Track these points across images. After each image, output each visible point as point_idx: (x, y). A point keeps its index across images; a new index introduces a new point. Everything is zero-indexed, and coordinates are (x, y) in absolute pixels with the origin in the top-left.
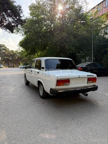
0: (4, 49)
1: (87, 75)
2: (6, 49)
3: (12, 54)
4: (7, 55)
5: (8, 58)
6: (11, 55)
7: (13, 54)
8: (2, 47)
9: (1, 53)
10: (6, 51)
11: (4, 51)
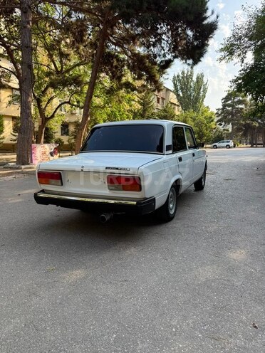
0: (241, 102)
1: (106, 168)
5: (247, 122)
9: (232, 112)
10: (246, 105)
11: (240, 106)
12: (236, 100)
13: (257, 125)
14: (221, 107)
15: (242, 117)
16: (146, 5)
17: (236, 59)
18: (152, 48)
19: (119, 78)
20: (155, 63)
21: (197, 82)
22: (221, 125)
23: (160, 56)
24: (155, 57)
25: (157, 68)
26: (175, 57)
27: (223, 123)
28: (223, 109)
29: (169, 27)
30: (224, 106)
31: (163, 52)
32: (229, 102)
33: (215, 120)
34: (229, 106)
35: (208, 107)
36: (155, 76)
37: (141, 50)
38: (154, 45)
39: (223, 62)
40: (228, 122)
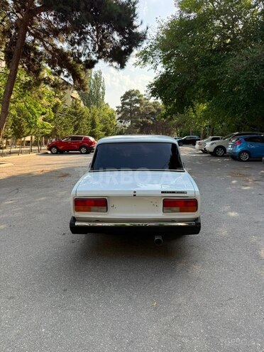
0: (137, 101)
1: (162, 192)
2: (141, 100)
3: (153, 110)
4: (143, 115)
5: (144, 120)
6: (153, 114)
7: (155, 111)
8: (134, 95)
9: (130, 110)
10: (141, 104)
11: (138, 105)
12: (133, 99)
13: (152, 122)
14: (121, 105)
15: (139, 114)
16: (83, 5)
17: (149, 66)
18: (76, 45)
19: (37, 72)
20: (80, 62)
21: (96, 78)
22: (121, 122)
23: (84, 55)
24: (80, 55)
25: (81, 66)
26: (99, 58)
27: (124, 121)
28: (122, 107)
29: (95, 28)
30: (123, 104)
31: (87, 51)
32: (127, 101)
33: (117, 118)
34: (127, 104)
35: (107, 104)
36: (80, 75)
37: (64, 46)
38: (79, 44)
39: (138, 67)
40: (127, 120)
